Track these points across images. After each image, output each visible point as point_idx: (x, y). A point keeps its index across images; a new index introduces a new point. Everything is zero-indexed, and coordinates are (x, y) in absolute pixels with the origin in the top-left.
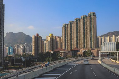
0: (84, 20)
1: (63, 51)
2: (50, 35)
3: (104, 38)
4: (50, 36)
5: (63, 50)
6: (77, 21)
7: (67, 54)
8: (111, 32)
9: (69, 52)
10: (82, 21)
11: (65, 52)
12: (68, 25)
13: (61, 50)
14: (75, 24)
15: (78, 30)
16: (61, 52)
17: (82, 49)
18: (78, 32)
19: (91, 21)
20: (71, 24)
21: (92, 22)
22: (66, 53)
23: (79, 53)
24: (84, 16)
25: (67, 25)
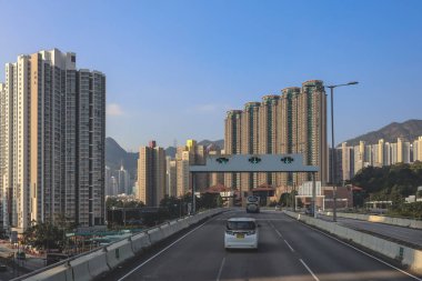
0: (290, 102)
1: (229, 194)
2: (189, 143)
3: (365, 149)
4: (189, 145)
5: (229, 189)
6: (269, 105)
7: (240, 200)
8: (394, 124)
9: (246, 194)
10: (283, 104)
11: (235, 196)
12: (243, 115)
13: (224, 190)
14: (262, 113)
15: (273, 131)
16: (223, 194)
17: (282, 188)
18: (273, 136)
19: (309, 106)
20: (251, 110)
21: (313, 110)
22: (238, 198)
23: (272, 199)
24: (291, 91)
25: (240, 112)
